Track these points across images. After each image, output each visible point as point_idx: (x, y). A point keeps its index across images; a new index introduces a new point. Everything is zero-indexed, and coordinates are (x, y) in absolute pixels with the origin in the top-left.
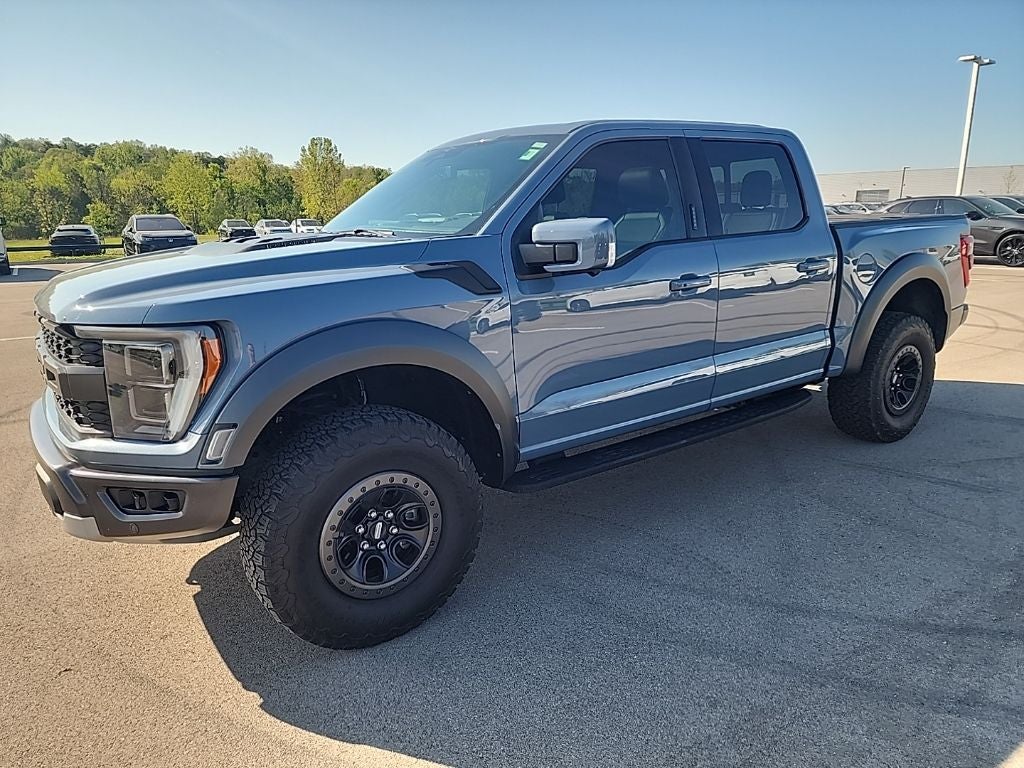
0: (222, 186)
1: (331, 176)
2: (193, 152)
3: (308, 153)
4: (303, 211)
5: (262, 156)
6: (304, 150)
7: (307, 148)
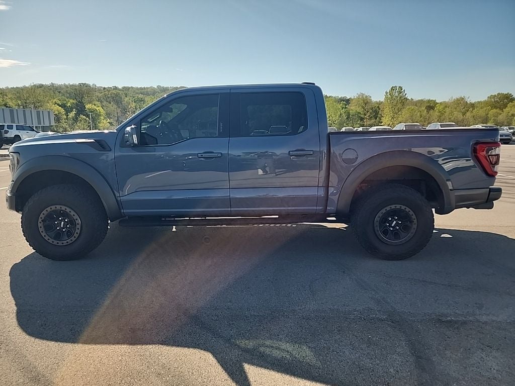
0: (345, 112)
1: (399, 106)
2: (339, 97)
3: (388, 94)
4: (381, 123)
5: (366, 97)
6: (387, 93)
7: (388, 92)
